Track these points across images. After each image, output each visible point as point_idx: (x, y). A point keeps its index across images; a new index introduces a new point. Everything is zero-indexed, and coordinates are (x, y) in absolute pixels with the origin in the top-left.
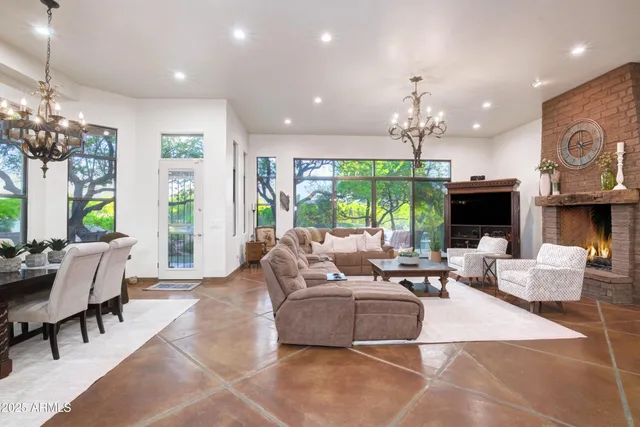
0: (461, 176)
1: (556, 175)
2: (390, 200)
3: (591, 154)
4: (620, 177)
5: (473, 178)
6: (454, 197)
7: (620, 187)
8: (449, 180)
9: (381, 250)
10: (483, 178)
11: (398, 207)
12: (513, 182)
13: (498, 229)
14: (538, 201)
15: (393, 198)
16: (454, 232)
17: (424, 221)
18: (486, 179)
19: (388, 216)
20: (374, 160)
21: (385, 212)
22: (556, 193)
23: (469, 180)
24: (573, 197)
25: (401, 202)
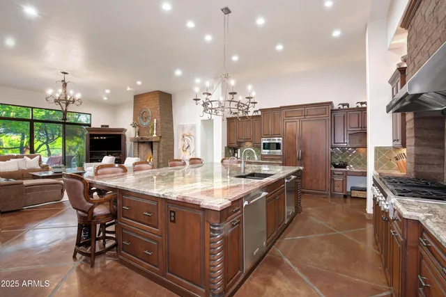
0: (96, 124)
1: (137, 128)
2: (47, 134)
3: (148, 121)
4: (155, 132)
5: (102, 126)
6: (92, 136)
7: (155, 135)
8: (90, 125)
9: (39, 167)
10: (108, 126)
11: (53, 139)
12: (123, 130)
13: (115, 153)
14: (132, 140)
15: (49, 132)
16: (92, 155)
17: (78, 150)
18: (110, 127)
19: (44, 147)
20: (32, 108)
21: (41, 143)
22: (137, 136)
23: (100, 127)
24: (142, 139)
25: (56, 136)
